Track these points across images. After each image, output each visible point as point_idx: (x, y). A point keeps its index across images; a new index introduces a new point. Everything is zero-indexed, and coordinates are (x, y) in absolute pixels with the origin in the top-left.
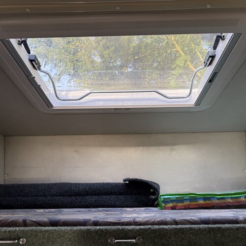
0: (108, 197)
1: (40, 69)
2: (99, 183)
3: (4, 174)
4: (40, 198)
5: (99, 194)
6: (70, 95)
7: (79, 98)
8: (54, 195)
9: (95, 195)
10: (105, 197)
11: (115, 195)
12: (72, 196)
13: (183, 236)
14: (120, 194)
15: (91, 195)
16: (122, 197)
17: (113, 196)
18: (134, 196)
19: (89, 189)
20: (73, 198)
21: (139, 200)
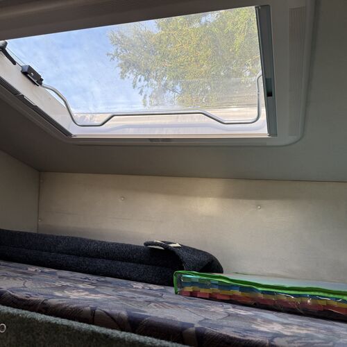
0: (124, 264)
1: (41, 84)
2: (116, 244)
3: (38, 219)
4: (44, 253)
5: (113, 259)
6: (96, 119)
7: (100, 123)
8: (58, 252)
9: (108, 258)
10: (120, 263)
11: (134, 262)
12: (79, 256)
13: (55, 336)
14: (141, 262)
15: (104, 258)
16: (142, 267)
17: (129, 264)
18: (158, 268)
19: (101, 249)
20: (81, 259)
21: (163, 275)
